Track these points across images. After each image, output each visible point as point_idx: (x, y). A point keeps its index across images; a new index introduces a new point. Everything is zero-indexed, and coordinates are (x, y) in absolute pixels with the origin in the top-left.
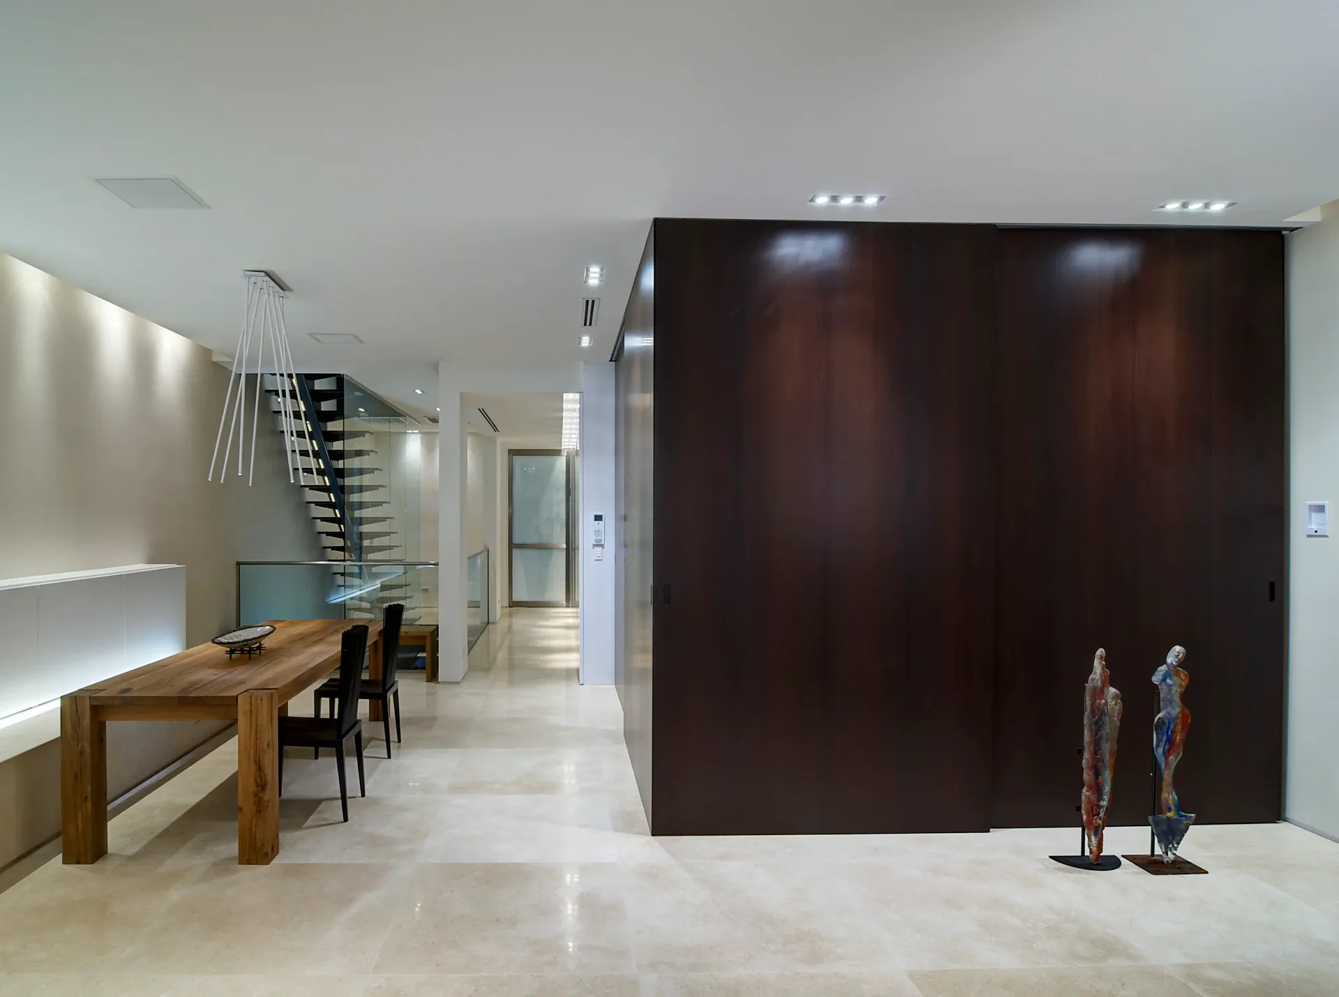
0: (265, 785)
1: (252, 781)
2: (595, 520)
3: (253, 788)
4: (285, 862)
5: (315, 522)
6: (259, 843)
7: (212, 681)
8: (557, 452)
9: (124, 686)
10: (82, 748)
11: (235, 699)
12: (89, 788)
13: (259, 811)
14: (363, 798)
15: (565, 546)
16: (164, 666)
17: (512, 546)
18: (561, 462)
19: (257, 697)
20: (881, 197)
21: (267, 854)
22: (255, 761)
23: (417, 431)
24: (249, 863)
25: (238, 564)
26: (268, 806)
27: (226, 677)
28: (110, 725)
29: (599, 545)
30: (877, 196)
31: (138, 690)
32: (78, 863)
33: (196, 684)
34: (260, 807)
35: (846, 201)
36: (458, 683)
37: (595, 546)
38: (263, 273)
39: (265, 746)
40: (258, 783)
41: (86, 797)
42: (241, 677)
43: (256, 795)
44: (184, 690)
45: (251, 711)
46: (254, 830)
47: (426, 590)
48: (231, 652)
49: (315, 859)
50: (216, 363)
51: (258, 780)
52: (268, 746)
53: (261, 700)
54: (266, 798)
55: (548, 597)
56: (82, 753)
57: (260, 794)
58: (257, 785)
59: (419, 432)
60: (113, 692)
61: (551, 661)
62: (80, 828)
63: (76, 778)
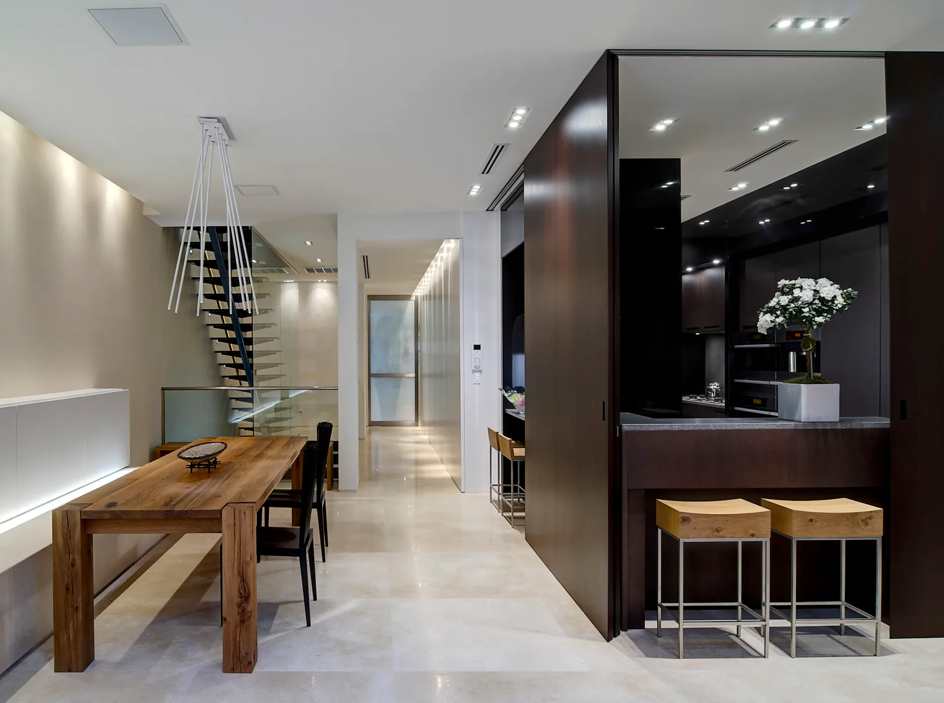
0: (249, 596)
1: (236, 593)
2: (475, 349)
3: (237, 599)
4: (266, 670)
5: (217, 355)
6: (243, 652)
7: (189, 494)
8: (407, 297)
9: (108, 500)
10: (74, 560)
11: (220, 512)
12: (80, 599)
13: (242, 621)
14: (315, 602)
15: (413, 375)
16: (135, 480)
17: (370, 375)
18: (410, 305)
19: (240, 511)
20: (844, 19)
21: (251, 663)
22: (239, 572)
23: (293, 281)
24: (233, 671)
25: (163, 389)
26: (251, 616)
27: (198, 491)
28: (96, 538)
29: (477, 370)
30: (838, 20)
31: (123, 504)
32: (70, 671)
33: (175, 498)
34: (244, 617)
35: (807, 25)
36: (355, 491)
37: (474, 371)
38: (216, 120)
39: (248, 559)
40: (241, 594)
41: (77, 608)
42: (213, 490)
43: (239, 606)
44: (167, 504)
45: (235, 524)
46: (238, 639)
47: (300, 412)
48: (192, 466)
49: (295, 667)
50: (144, 216)
51: (242, 591)
52: (251, 558)
53: (245, 513)
54: (249, 609)
55: (397, 418)
56: (73, 565)
57: (243, 605)
58: (241, 596)
59: (295, 282)
60: (99, 506)
61: (429, 472)
62: (71, 637)
63: (67, 589)
